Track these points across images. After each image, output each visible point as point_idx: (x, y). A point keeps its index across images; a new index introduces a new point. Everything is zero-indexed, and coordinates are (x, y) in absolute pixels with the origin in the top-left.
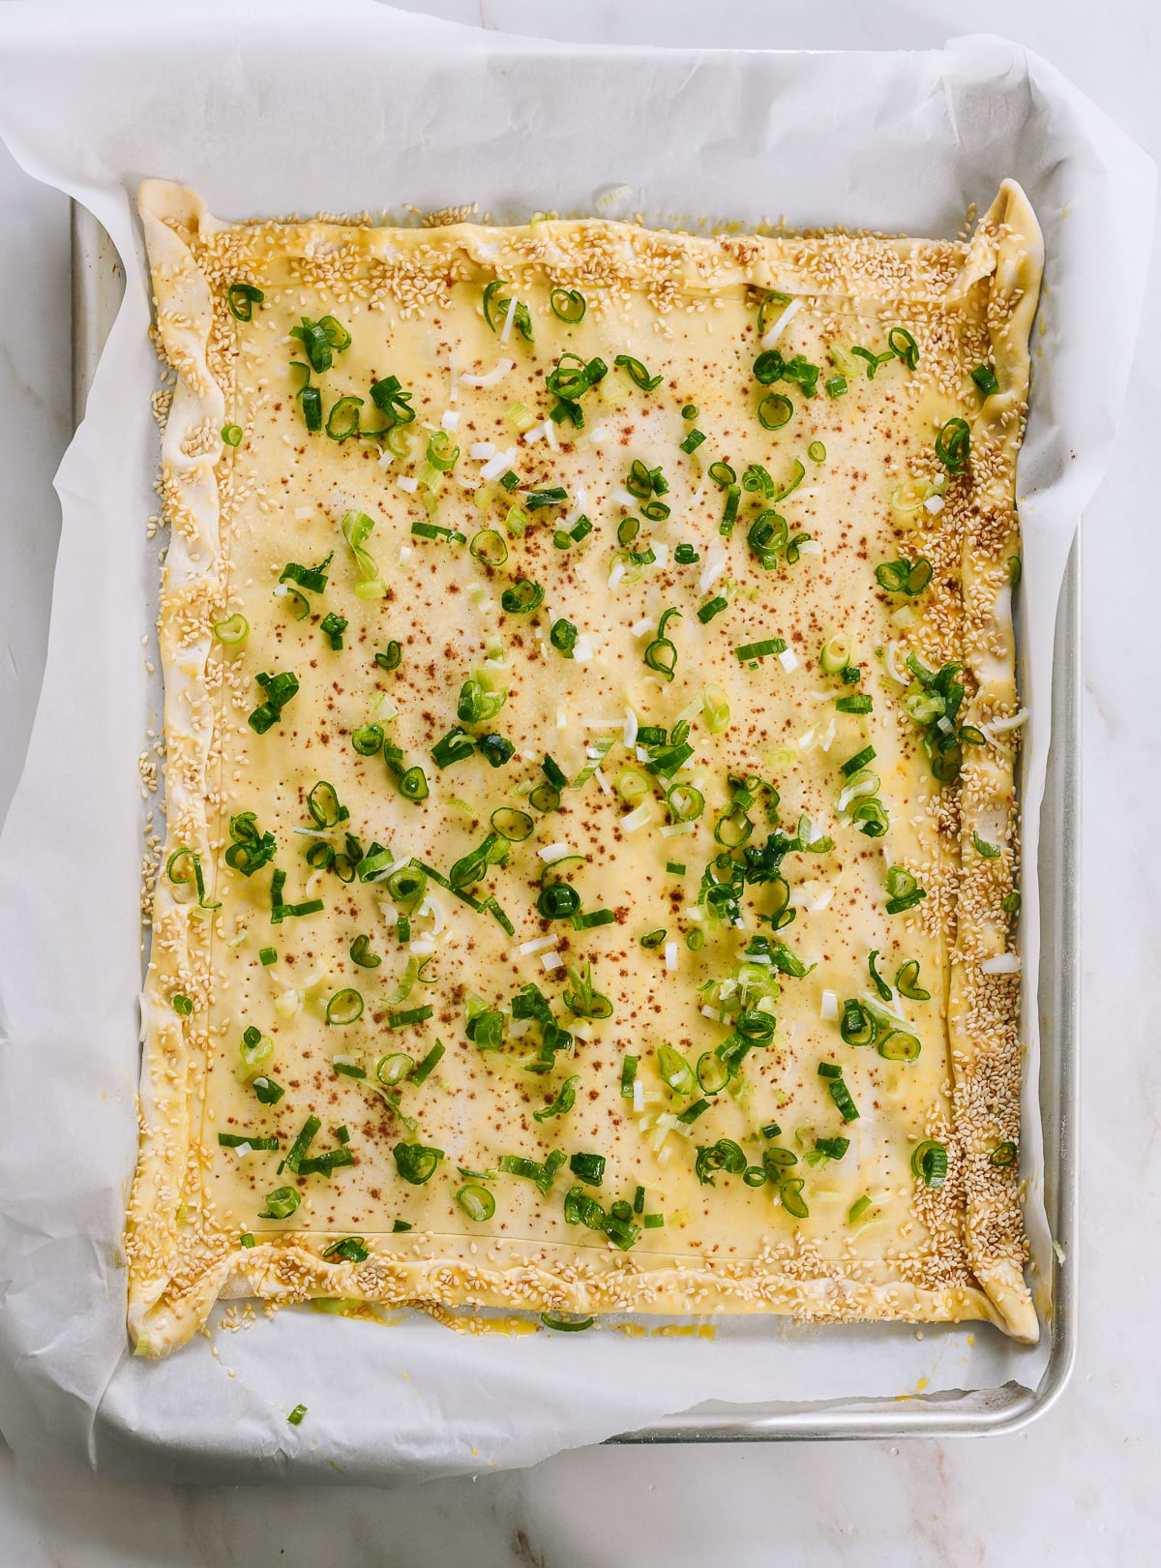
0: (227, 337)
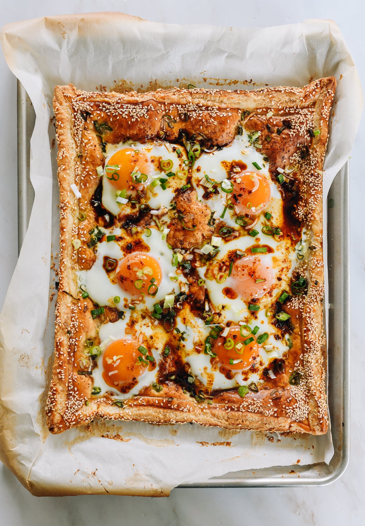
0: (79, 125)
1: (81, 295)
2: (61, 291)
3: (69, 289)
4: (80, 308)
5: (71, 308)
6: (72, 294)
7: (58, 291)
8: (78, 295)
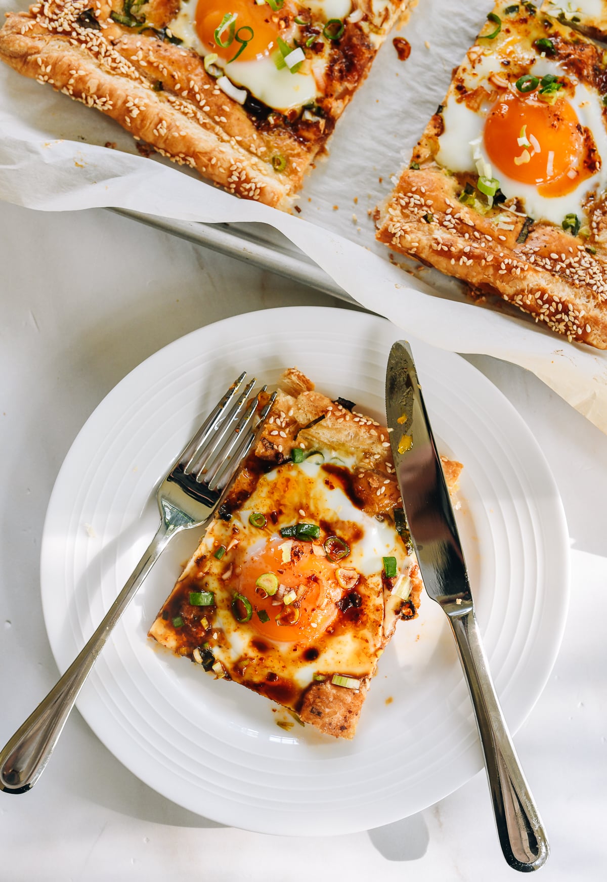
1: (303, 446)
2: (331, 408)
3: (327, 427)
4: (275, 433)
5: (283, 415)
6: (315, 427)
7: (333, 402)
8: (306, 439)
